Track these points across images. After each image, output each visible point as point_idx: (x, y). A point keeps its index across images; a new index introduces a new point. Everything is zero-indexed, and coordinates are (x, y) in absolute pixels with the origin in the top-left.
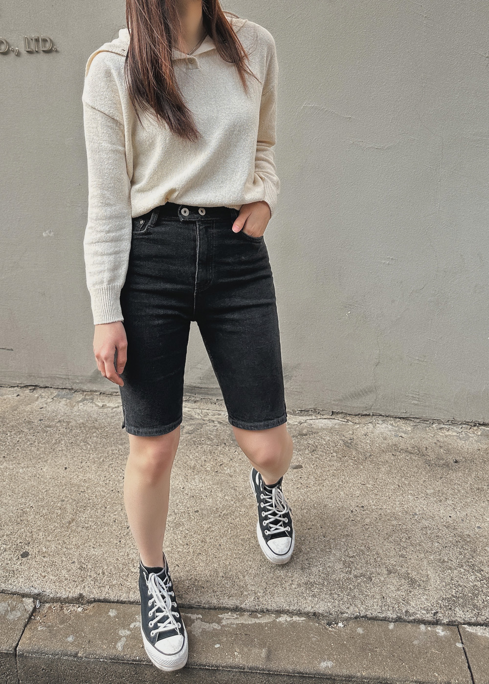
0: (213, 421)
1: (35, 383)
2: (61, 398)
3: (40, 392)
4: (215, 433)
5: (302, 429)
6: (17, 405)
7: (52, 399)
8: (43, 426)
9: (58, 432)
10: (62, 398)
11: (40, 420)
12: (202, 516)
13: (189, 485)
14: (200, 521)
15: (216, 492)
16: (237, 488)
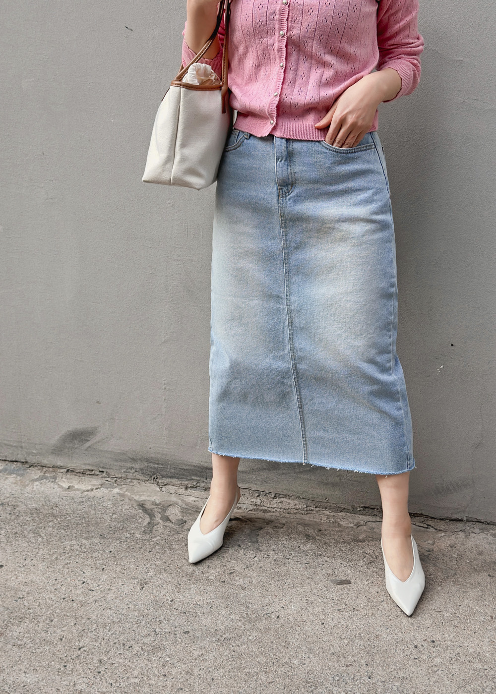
2: (8, 474)
5: (360, 533)
10: (10, 474)
12: (194, 639)
13: (181, 597)
14: (189, 645)
15: (218, 608)
16: (250, 605)
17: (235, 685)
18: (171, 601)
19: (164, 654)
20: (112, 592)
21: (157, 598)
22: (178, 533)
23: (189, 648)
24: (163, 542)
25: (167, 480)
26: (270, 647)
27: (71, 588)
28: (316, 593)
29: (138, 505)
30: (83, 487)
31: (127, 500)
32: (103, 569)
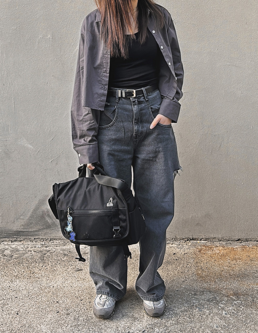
0: (31, 251)
4: (31, 257)
12: (20, 299)
13: (13, 285)
14: (18, 302)
15: (29, 287)
16: (42, 284)
17: (37, 313)
18: (9, 287)
19: (8, 307)
21: (3, 287)
22: (10, 260)
23: (18, 303)
25: (3, 239)
26: (51, 298)
28: (68, 276)
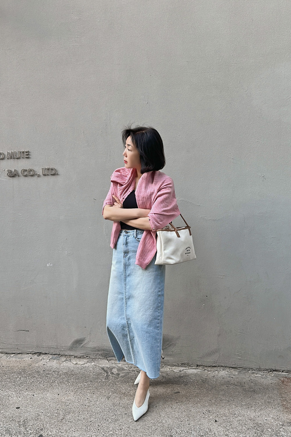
1: (40, 351)
2: (53, 360)
3: (43, 356)
5: (181, 374)
6: (31, 363)
7: (49, 360)
8: (45, 374)
9: (53, 376)
11: (44, 371)
13: (122, 402)
18: (119, 403)
20: (98, 401)
21: (114, 403)
22: (117, 378)
24: (112, 382)
25: (111, 358)
27: (84, 401)
29: (102, 369)
30: (81, 363)
31: (97, 367)
32: (94, 393)
